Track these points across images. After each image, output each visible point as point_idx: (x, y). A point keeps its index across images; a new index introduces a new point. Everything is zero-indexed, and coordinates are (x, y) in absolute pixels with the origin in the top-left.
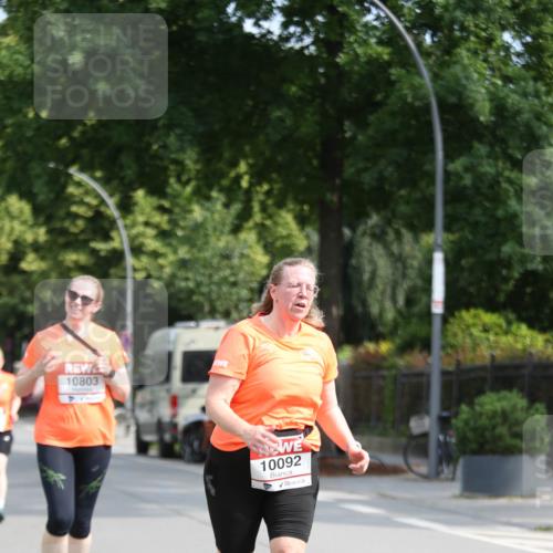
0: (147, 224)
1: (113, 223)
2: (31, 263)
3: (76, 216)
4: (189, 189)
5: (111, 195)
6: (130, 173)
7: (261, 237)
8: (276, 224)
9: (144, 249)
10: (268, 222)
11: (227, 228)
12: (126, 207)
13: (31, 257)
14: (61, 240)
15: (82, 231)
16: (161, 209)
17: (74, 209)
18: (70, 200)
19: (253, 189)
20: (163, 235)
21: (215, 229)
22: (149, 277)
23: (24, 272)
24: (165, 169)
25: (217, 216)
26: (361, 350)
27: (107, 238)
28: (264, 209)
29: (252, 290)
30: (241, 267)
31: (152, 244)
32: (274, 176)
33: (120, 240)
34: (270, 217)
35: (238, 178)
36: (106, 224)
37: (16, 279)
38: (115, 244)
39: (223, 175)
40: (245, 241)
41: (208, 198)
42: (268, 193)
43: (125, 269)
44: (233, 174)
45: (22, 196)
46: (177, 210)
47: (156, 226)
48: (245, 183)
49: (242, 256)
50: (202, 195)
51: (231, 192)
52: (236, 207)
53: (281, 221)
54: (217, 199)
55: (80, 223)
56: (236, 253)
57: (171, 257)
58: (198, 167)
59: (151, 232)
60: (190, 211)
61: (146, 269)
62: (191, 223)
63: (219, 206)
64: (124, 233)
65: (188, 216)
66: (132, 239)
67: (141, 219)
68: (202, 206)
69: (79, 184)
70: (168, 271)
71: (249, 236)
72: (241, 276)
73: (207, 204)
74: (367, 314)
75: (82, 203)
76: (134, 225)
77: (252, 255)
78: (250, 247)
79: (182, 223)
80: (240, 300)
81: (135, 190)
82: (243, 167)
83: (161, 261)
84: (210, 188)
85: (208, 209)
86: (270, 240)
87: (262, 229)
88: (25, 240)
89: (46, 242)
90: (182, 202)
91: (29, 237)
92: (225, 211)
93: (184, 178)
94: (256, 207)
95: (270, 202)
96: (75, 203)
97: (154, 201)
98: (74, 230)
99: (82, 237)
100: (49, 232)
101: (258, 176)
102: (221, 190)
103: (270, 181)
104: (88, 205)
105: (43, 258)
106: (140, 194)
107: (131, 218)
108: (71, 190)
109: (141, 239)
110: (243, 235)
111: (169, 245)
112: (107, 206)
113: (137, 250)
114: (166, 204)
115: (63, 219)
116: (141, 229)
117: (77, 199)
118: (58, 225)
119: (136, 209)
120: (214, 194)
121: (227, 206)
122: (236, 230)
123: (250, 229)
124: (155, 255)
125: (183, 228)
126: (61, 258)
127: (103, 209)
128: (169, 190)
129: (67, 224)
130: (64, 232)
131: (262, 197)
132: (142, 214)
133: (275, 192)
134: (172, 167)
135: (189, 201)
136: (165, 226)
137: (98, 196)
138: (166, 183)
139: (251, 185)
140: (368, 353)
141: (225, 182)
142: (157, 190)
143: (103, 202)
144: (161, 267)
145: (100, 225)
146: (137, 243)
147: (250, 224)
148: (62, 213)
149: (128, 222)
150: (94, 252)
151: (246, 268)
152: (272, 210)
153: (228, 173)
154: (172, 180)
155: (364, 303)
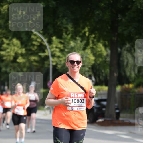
0: (56, 47)
1: (46, 47)
2: (20, 60)
3: (34, 45)
4: (69, 36)
5: (45, 38)
6: (51, 31)
7: (92, 51)
8: (97, 47)
9: (56, 55)
10: (94, 47)
11: (81, 49)
12: (50, 42)
13: (20, 58)
14: (30, 53)
15: (36, 50)
16: (61, 43)
17: (34, 43)
18: (33, 40)
19: (89, 36)
20: (62, 51)
21: (78, 49)
22: (57, 64)
23: (18, 63)
24: (62, 30)
25: (78, 45)
26: (124, 87)
27: (44, 52)
28: (93, 42)
29: (89, 68)
30: (86, 61)
31: (58, 54)
32: (96, 32)
33: (48, 53)
34: (95, 45)
35: (85, 33)
36: (43, 48)
37: (16, 65)
38: (46, 54)
39: (80, 32)
40: (87, 53)
41: (75, 39)
42: (94, 38)
43: (49, 62)
44: (83, 31)
45: (17, 39)
46: (66, 43)
47: (59, 48)
48: (87, 34)
49: (86, 57)
50: (73, 38)
51: (83, 37)
52: (84, 42)
53: (98, 46)
54: (78, 39)
55: (36, 47)
56: (84, 57)
57: (64, 58)
58: (72, 29)
59: (58, 50)
60: (70, 43)
61: (56, 62)
62: (70, 47)
63: (79, 42)
64: (49, 50)
65: (69, 45)
66: (52, 52)
67: (54, 46)
68: (74, 42)
69: (35, 35)
70: (63, 62)
71: (88, 51)
72: (86, 64)
73: (76, 41)
74: (125, 75)
75: (36, 41)
76: (52, 48)
77: (89, 57)
78: (89, 55)
79: (67, 47)
80: (85, 71)
81: (53, 37)
82: (86, 29)
83: (61, 59)
84: (76, 36)
85: (76, 43)
86: (95, 52)
87: (92, 49)
88: (18, 53)
89: (25, 53)
90: (67, 40)
91: (20, 52)
92: (81, 43)
93: (68, 33)
94: (91, 42)
95: (95, 40)
96: (34, 41)
97: (58, 40)
98: (33, 49)
99: (36, 52)
100: (26, 50)
101: (91, 32)
102: (80, 37)
103: (95, 34)
104: (38, 42)
105: (24, 58)
106: (54, 38)
107: (51, 46)
108: (33, 37)
109: (55, 53)
110: (87, 51)
111: (63, 54)
112: (44, 42)
113: (53, 56)
114: (62, 41)
115: (30, 46)
116: (54, 49)
117: (35, 40)
118: (28, 48)
119: (53, 43)
120: (77, 38)
121: (81, 41)
122: (84, 49)
123: (89, 49)
124: (59, 57)
125: (68, 49)
126: (29, 58)
127: (43, 43)
128: (63, 37)
129: (31, 47)
130: (30, 50)
131: (92, 39)
132: (55, 44)
133: (97, 37)
134: (64, 30)
135: (69, 40)
136: (62, 48)
137: (41, 39)
138: (62, 35)
139: (89, 35)
140: (126, 88)
141: (81, 34)
142: (59, 37)
143: (43, 41)
144: (61, 61)
145: (42, 48)
146: (53, 54)
147: (89, 47)
148: (30, 44)
149: (51, 47)
150: (40, 56)
151: (87, 61)
152: (95, 43)
153: (82, 31)
154: (64, 34)
155: (125, 72)
